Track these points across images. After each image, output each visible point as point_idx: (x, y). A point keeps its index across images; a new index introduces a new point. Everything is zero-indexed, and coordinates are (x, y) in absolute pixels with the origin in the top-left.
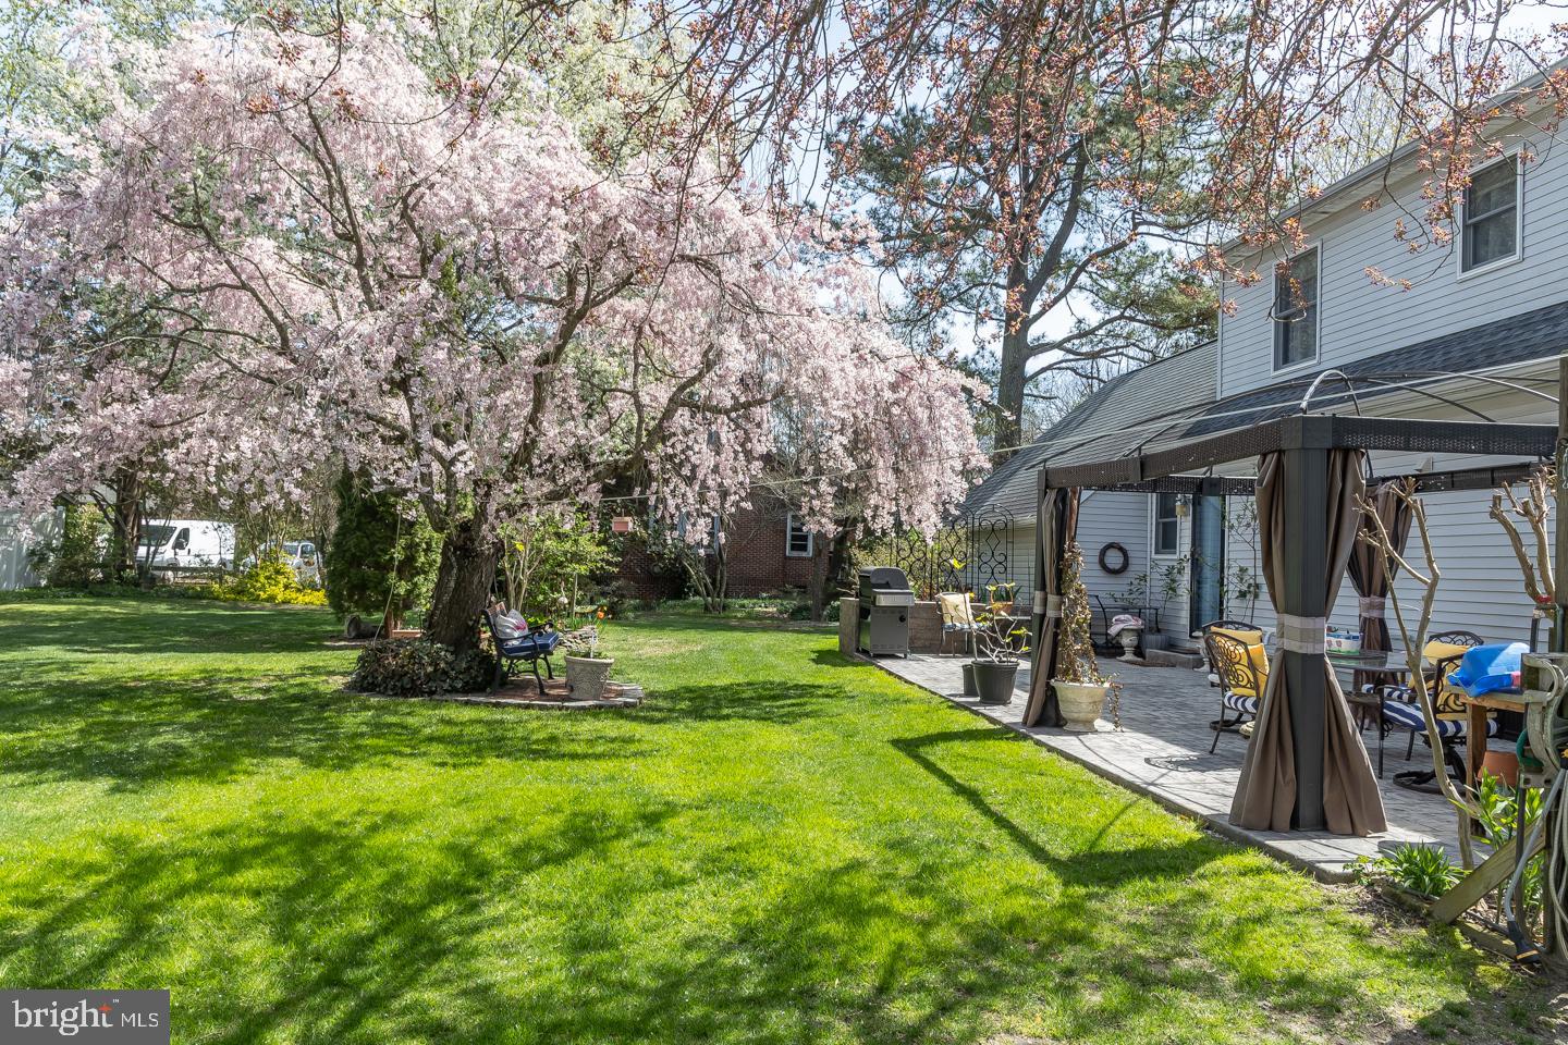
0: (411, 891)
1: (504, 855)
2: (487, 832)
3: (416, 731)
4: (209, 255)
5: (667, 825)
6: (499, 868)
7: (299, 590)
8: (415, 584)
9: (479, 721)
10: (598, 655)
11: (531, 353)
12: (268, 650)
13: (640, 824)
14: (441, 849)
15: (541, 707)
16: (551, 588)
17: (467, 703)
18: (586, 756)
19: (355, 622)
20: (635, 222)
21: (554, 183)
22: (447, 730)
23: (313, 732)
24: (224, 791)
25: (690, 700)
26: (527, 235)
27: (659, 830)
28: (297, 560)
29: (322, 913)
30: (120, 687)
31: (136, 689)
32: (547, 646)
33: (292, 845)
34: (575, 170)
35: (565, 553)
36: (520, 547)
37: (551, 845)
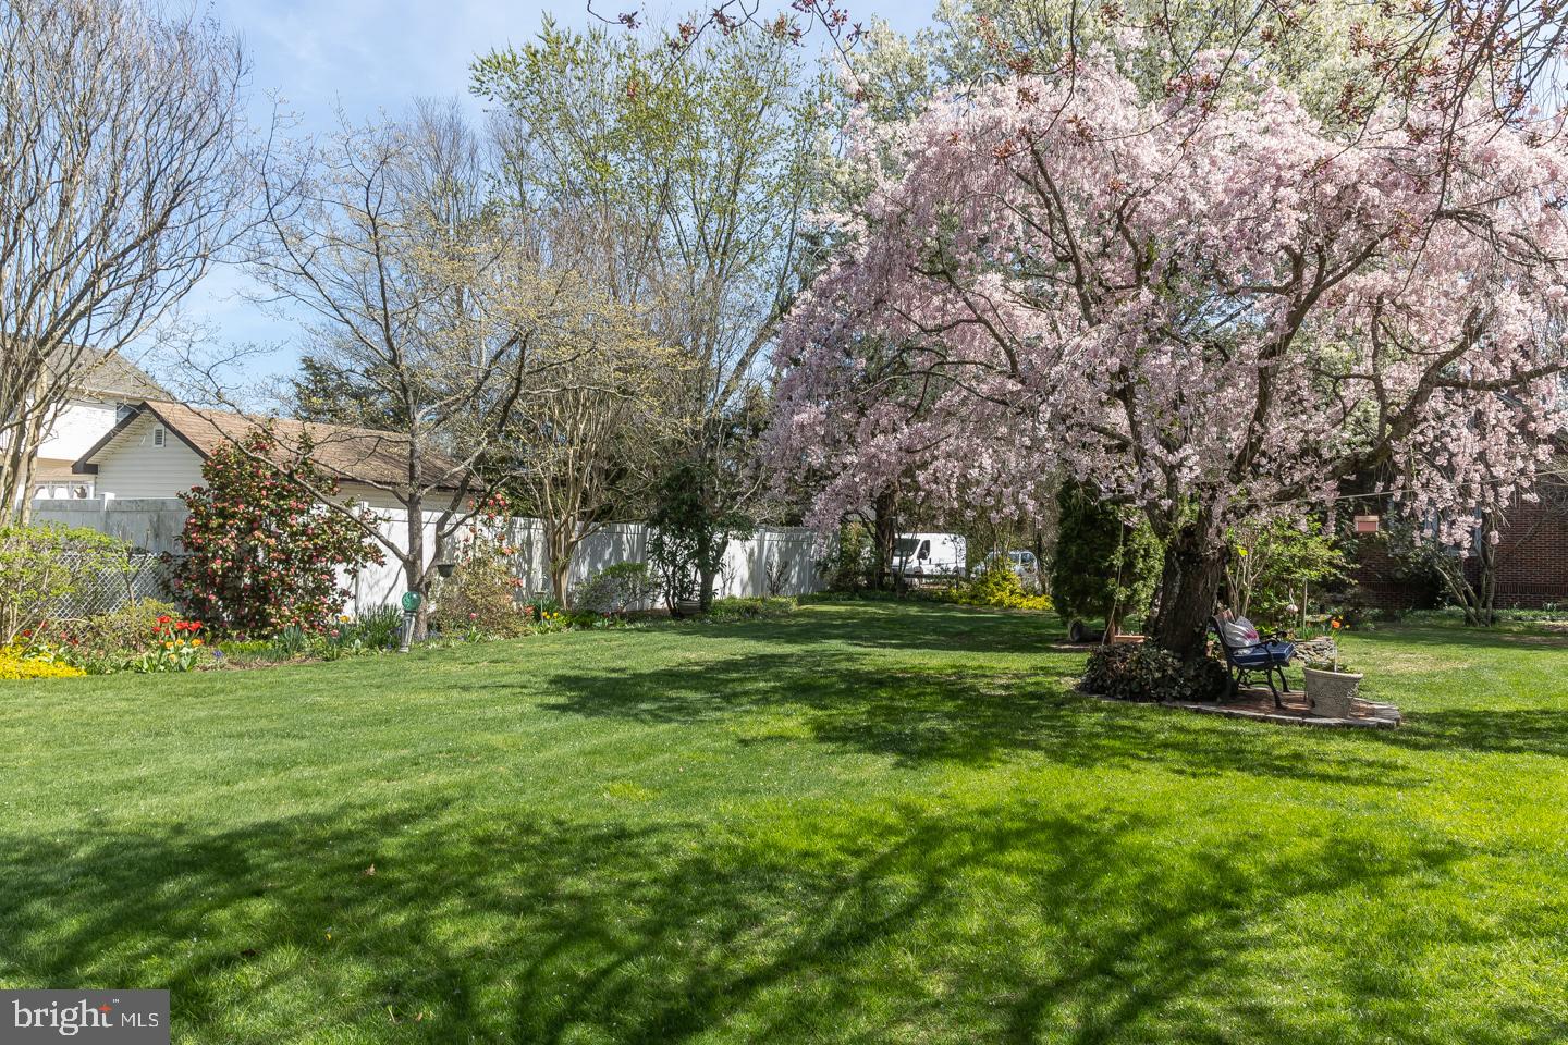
0: (1168, 895)
1: (1262, 873)
2: (1238, 847)
3: (1150, 736)
4: (950, 296)
5: (1456, 868)
6: (1258, 887)
7: (1023, 596)
8: (1135, 590)
9: (1213, 731)
10: (1343, 669)
11: (1253, 347)
12: (1003, 650)
13: (1419, 863)
14: (1192, 857)
15: (1279, 722)
16: (1277, 595)
17: (1197, 711)
18: (1339, 779)
19: (1078, 627)
20: (1377, 185)
21: (1280, 162)
22: (1181, 738)
23: (1053, 728)
24: (983, 775)
25: (1463, 725)
26: (1251, 223)
27: (1445, 872)
28: (1018, 567)
29: (1084, 902)
30: (891, 677)
31: (904, 679)
32: (1283, 656)
33: (1050, 832)
34: (1301, 142)
35: (1292, 558)
36: (1243, 553)
37: (1314, 871)
